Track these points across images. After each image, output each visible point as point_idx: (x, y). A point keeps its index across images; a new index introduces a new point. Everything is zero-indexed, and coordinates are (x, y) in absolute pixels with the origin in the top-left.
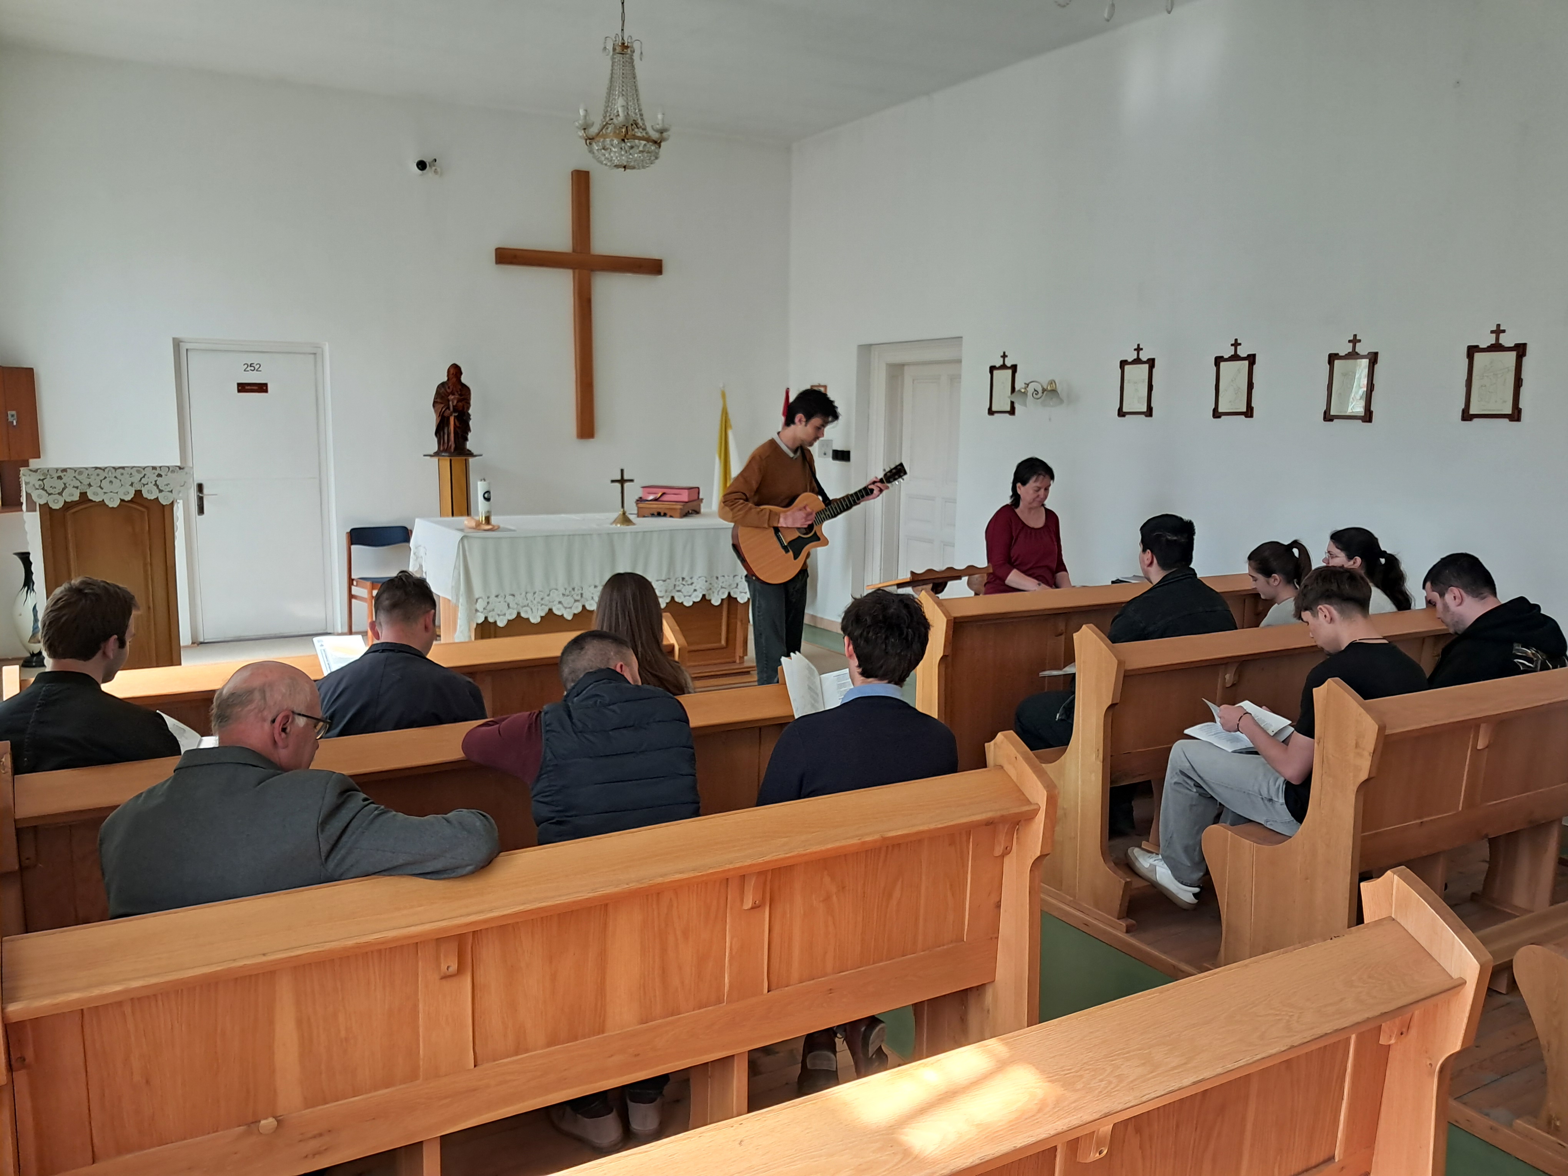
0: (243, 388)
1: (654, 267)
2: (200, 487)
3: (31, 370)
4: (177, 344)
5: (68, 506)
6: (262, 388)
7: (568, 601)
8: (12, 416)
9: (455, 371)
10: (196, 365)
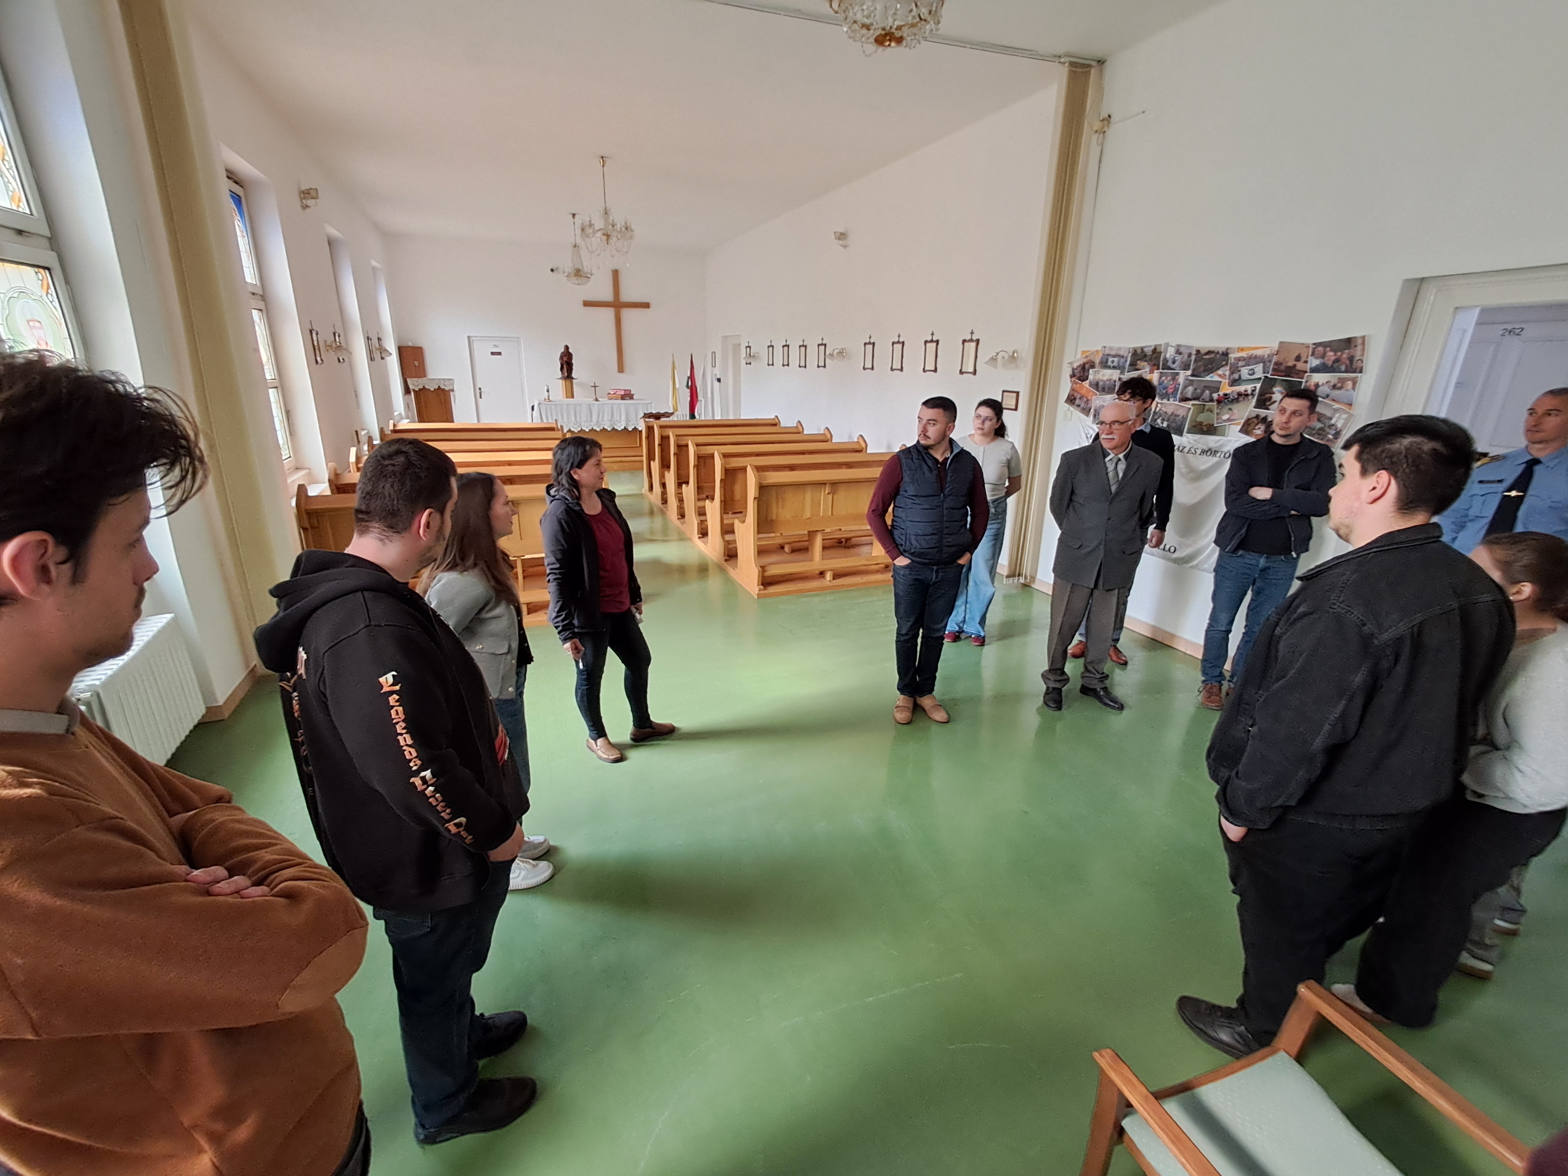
0: (493, 353)
1: (647, 305)
2: (480, 389)
3: (421, 348)
4: (469, 337)
5: (420, 390)
6: (499, 354)
7: (576, 426)
8: (416, 363)
9: (567, 348)
10: (476, 346)
